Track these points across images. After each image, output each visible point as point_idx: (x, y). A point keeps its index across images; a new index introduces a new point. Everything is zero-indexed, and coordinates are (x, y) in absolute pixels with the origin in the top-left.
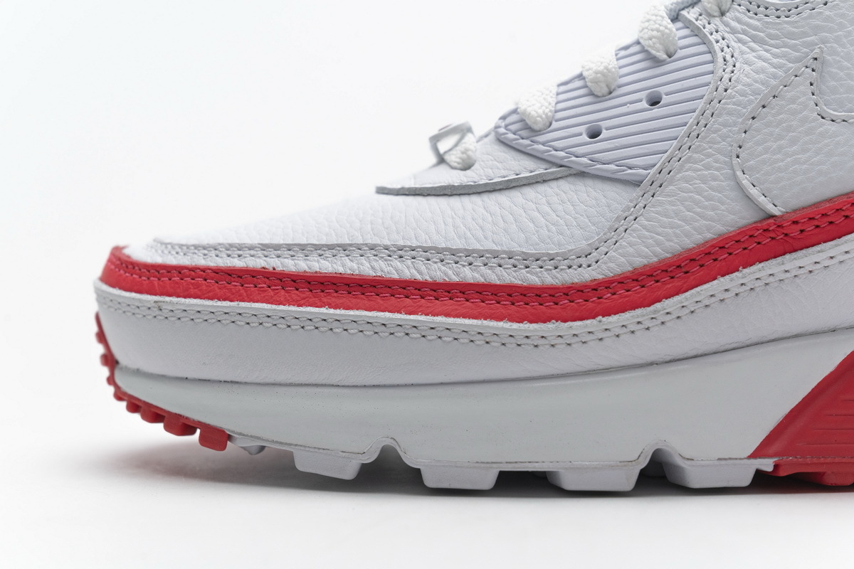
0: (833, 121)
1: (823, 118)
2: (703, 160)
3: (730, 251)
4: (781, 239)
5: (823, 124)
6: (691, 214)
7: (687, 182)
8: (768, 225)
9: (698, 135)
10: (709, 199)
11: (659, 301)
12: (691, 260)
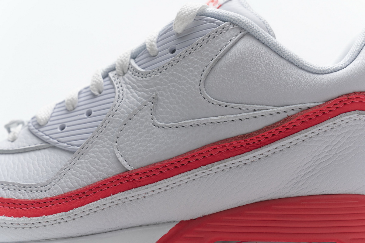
0: (159, 127)
1: (154, 126)
2: (102, 143)
3: (108, 186)
4: (131, 181)
5: (154, 129)
6: (93, 168)
7: (94, 153)
8: (125, 175)
9: (102, 131)
10: (102, 161)
11: (72, 209)
12: (90, 190)
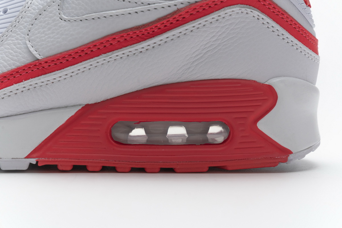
0: (65, 21)
1: (61, 19)
2: (16, 36)
3: (21, 74)
4: (41, 69)
5: (61, 22)
6: (8, 58)
7: (8, 45)
8: (35, 63)
9: (15, 26)
10: (15, 52)
12: (4, 77)
